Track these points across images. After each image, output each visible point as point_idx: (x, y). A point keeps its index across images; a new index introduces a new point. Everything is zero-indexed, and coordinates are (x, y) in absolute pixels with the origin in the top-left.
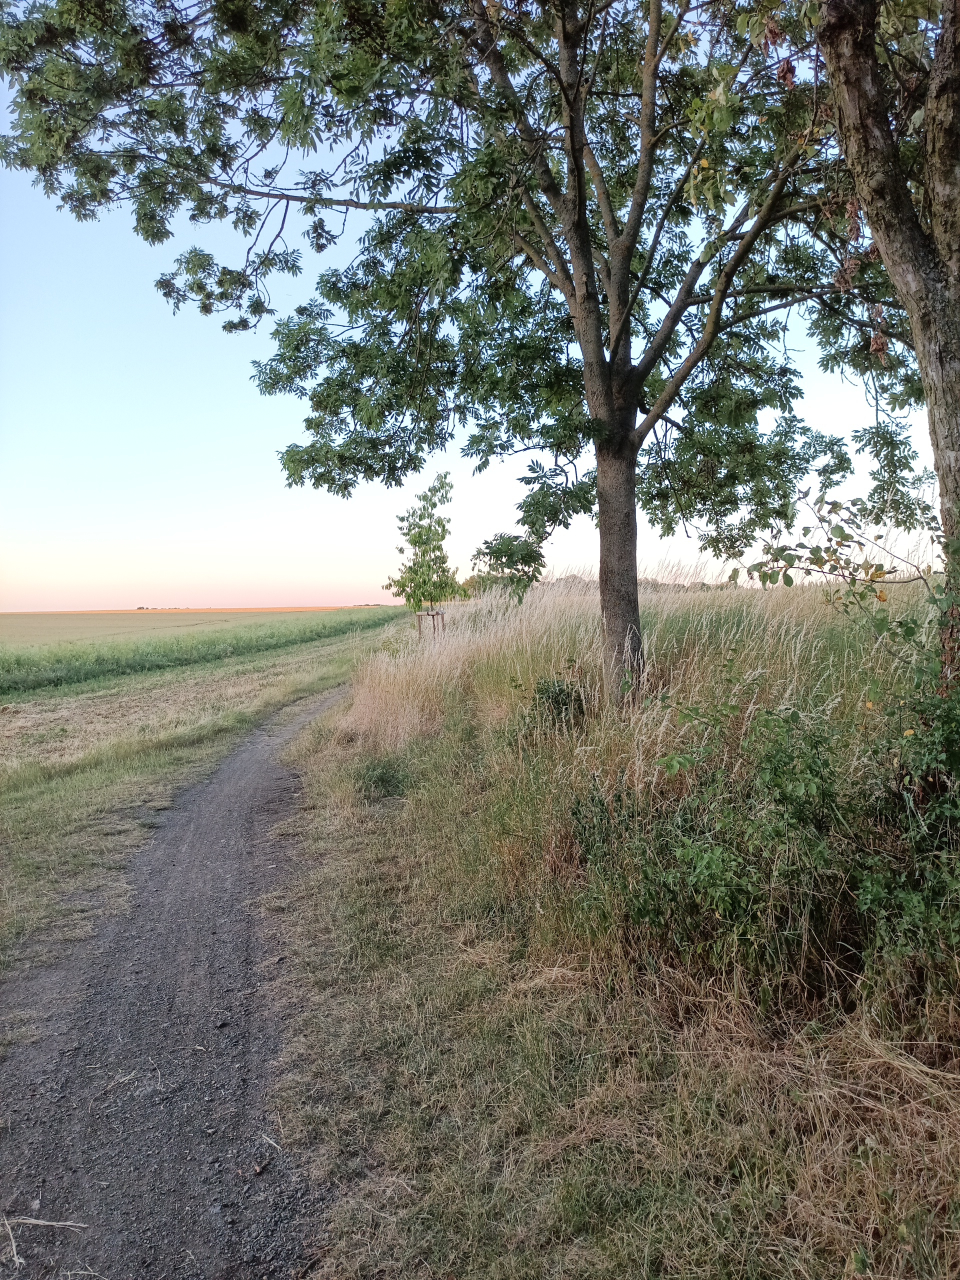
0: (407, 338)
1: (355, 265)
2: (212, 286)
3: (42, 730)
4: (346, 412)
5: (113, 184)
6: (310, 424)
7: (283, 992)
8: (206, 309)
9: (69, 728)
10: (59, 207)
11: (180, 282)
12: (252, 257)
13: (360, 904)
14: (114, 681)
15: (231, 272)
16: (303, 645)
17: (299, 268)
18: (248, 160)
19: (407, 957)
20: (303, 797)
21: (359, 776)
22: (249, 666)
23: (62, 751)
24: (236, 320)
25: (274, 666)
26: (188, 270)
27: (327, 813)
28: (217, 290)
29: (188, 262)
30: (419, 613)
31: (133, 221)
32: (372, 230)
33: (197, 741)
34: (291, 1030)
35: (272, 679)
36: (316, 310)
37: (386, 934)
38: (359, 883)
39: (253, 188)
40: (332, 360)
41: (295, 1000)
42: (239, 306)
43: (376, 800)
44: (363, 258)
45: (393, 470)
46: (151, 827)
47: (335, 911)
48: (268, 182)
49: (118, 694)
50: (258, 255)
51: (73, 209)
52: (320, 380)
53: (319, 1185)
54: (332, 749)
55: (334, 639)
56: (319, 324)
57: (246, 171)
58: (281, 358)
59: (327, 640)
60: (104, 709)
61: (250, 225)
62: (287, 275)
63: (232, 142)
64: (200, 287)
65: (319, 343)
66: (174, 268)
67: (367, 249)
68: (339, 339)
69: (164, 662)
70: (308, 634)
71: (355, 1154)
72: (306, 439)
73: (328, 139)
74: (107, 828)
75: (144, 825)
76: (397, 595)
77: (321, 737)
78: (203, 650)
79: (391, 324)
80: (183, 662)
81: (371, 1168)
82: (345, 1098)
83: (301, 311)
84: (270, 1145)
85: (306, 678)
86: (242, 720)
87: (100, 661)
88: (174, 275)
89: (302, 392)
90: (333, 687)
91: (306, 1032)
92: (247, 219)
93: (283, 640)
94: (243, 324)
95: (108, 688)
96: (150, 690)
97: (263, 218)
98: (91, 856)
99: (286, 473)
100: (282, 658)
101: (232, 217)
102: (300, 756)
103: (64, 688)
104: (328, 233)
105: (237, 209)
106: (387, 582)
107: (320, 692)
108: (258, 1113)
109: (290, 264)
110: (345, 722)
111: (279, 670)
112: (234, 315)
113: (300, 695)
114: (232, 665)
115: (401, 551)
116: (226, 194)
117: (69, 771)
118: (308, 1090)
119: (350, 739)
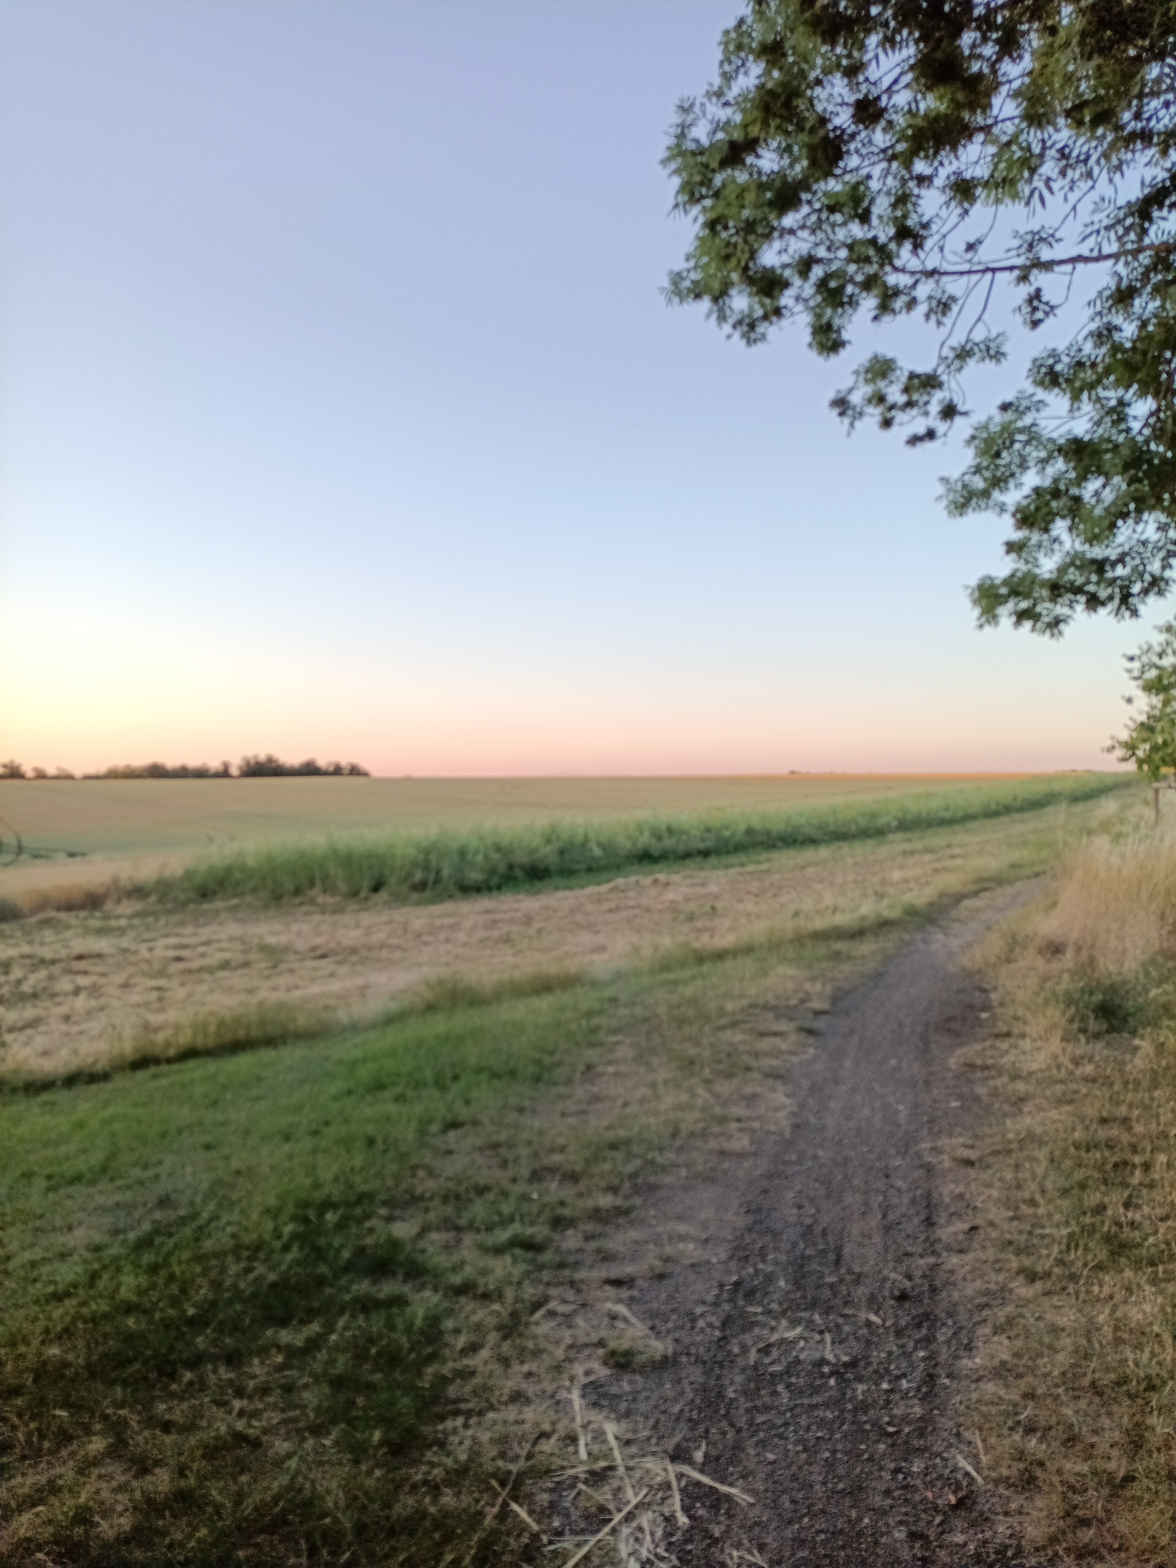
0: (1152, 420)
1: (1080, 338)
2: (895, 395)
3: (692, 906)
4: (1060, 527)
5: (786, 299)
6: (1013, 547)
7: (976, 1272)
8: (887, 423)
9: (719, 905)
10: (729, 337)
11: (856, 398)
12: (946, 352)
13: (1079, 1175)
14: (764, 856)
15: (918, 376)
16: (988, 823)
17: (1003, 354)
18: (944, 236)
19: (1152, 1263)
20: (994, 1018)
21: (1069, 1000)
22: (918, 845)
23: (712, 931)
24: (921, 430)
25: (949, 846)
26: (867, 381)
27: (1026, 1045)
28: (901, 399)
29: (867, 372)
30: (1156, 785)
31: (806, 335)
32: (1107, 288)
33: (857, 934)
34: (990, 1324)
35: (948, 863)
36: (1025, 403)
37: (1119, 1224)
38: (1077, 1146)
39: (950, 268)
40: (1044, 462)
41: (992, 1287)
42: (926, 414)
43: (1097, 1036)
44: (1093, 326)
45: (1126, 598)
46: (810, 1032)
47: (1044, 1178)
48: (969, 256)
49: (768, 871)
50: (953, 349)
51: (744, 335)
52: (1026, 490)
53: (1037, 1549)
54: (1031, 961)
55: (1027, 815)
56: (1027, 420)
57: (942, 249)
58: (978, 470)
59: (1018, 816)
60: (754, 886)
61: (944, 314)
62: (989, 365)
63: (925, 219)
64: (881, 399)
65: (1027, 443)
66: (850, 381)
67: (1100, 313)
68: (1055, 435)
69: (818, 835)
70: (993, 807)
71: (1084, 1523)
72: (1003, 567)
73: (1062, 188)
74: (762, 1027)
75: (801, 1029)
76: (1124, 760)
77: (1014, 944)
78: (863, 822)
79: (1129, 405)
80: (840, 835)
81: (1111, 1550)
82: (1068, 1440)
83: (1005, 407)
84: (967, 1474)
85: (991, 863)
86: (911, 911)
87: (750, 832)
88: (850, 391)
89: (1002, 508)
90: (1028, 878)
91: (1010, 1334)
92: (943, 306)
93: (960, 814)
94: (931, 434)
95: (759, 863)
96: (802, 868)
97: (960, 302)
98: (746, 1057)
99: (977, 612)
100: (959, 836)
101: (922, 309)
102: (987, 964)
103: (713, 860)
104: (1047, 303)
105: (930, 298)
106: (1108, 743)
107: (1010, 882)
108: (951, 1424)
109: (993, 353)
110: (1047, 926)
111: (956, 851)
112: (919, 426)
113: (984, 884)
114: (897, 843)
115: (1129, 701)
116: (916, 283)
117: (720, 956)
118: (1016, 1414)
119: (1055, 949)
